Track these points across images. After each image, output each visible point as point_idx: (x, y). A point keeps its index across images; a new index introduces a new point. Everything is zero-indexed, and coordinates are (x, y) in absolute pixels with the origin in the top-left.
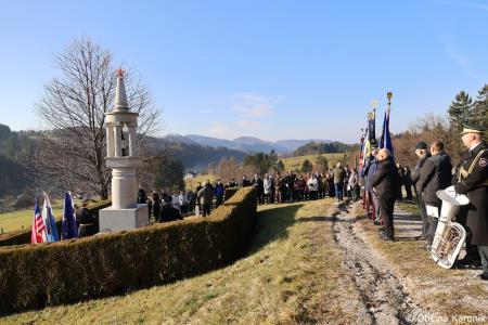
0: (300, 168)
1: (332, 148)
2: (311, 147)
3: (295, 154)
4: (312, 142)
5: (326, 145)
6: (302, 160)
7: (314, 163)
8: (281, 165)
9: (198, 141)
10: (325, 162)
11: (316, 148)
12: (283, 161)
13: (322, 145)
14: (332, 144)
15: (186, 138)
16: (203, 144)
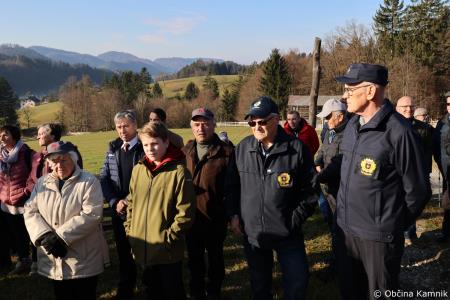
0: (182, 93)
1: (224, 69)
2: (198, 67)
3: (179, 75)
4: (200, 61)
5: (217, 65)
6: (185, 82)
7: (201, 88)
8: (158, 90)
9: (48, 55)
10: (216, 85)
11: (204, 69)
12: (161, 83)
13: (212, 65)
14: (224, 64)
15: (30, 50)
16: (55, 59)
